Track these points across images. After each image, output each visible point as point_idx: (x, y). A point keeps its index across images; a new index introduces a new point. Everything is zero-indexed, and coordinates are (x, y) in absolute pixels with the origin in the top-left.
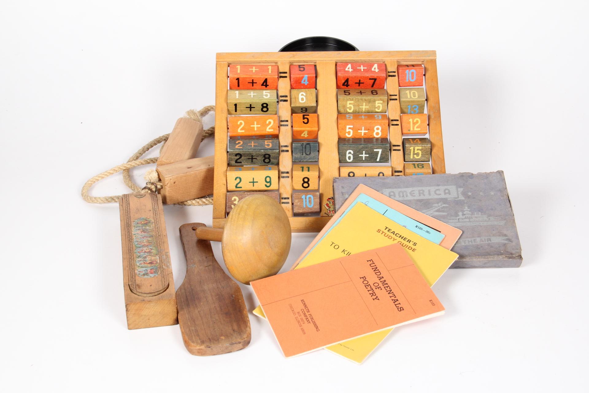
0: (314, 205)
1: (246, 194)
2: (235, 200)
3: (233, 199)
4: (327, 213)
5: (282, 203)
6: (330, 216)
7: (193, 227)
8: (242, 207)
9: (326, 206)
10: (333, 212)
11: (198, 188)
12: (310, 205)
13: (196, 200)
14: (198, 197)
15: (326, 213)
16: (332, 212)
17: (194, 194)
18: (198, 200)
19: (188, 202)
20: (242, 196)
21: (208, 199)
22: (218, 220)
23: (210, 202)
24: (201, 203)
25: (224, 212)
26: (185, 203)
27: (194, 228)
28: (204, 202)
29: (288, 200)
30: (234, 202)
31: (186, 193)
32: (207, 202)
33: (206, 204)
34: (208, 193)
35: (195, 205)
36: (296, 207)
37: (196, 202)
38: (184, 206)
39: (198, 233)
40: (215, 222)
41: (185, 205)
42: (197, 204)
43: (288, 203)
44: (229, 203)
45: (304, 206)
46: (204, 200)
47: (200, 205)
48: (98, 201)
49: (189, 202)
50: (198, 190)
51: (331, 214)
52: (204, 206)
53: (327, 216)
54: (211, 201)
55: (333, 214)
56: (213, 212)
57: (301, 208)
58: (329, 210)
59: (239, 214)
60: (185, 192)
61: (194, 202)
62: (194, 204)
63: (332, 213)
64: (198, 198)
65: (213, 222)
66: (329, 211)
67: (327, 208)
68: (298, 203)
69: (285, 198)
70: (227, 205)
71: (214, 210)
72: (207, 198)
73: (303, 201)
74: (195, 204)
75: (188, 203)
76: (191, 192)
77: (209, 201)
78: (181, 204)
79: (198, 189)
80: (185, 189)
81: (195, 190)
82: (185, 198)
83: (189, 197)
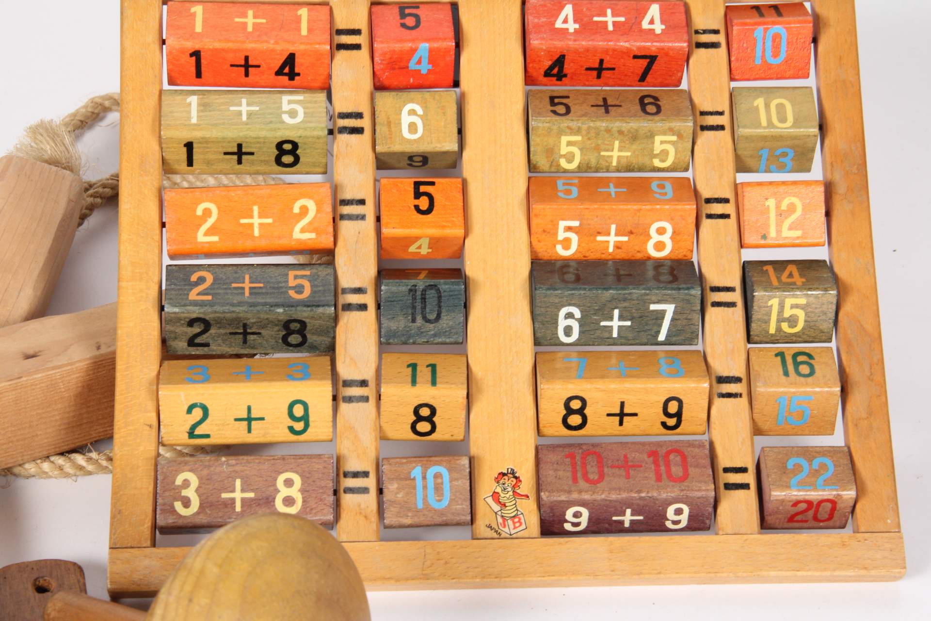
0: (451, 500)
1: (222, 464)
2: (186, 484)
3: (179, 481)
4: (494, 526)
5: (345, 492)
6: (503, 535)
7: (36, 580)
8: (202, 572)
9: (490, 500)
10: (514, 523)
11: (58, 423)
12: (440, 501)
13: (52, 458)
14: (58, 450)
15: (490, 527)
16: (510, 522)
17: (46, 441)
18: (60, 461)
19: (27, 466)
20: (212, 469)
21: (94, 455)
22: (126, 554)
23: (100, 465)
24: (68, 468)
25: (150, 524)
26: (17, 470)
27: (41, 582)
28: (81, 468)
29: (365, 479)
30: (184, 493)
31: (18, 440)
32: (90, 468)
33: (90, 473)
34: (94, 435)
35: (50, 477)
36: (392, 509)
37: (52, 465)
38: (13, 478)
39: (53, 615)
40: (118, 562)
41: (15, 475)
42: (56, 473)
43: (365, 490)
44: (167, 494)
45: (420, 505)
46: (79, 459)
47: (67, 475)
49: (30, 468)
50: (62, 427)
51: (506, 530)
52: (80, 479)
53: (495, 535)
54: (104, 463)
55: (515, 528)
56: (112, 525)
57: (410, 510)
58: (502, 517)
59: (190, 600)
60: (15, 439)
61: (46, 466)
62: (46, 473)
63: (512, 526)
64: (62, 454)
65: (112, 561)
66: (500, 520)
67: (496, 508)
68: (397, 493)
69: (356, 475)
70: (160, 501)
71: (113, 517)
72: (90, 451)
73: (414, 488)
74: (50, 473)
75: (25, 469)
76: (37, 435)
77: (96, 462)
78: (3, 473)
79: (60, 425)
80: (13, 429)
81: (49, 431)
82: (13, 455)
83: (29, 453)
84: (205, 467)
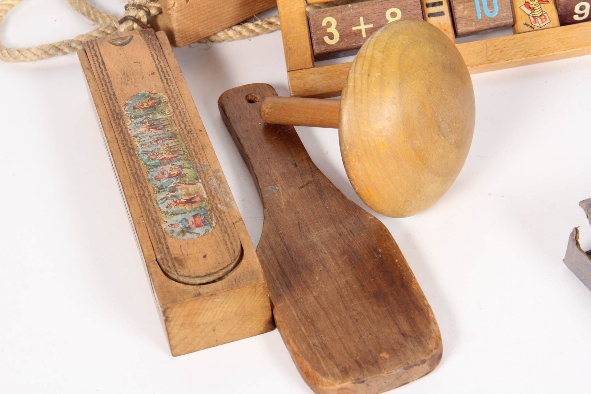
0: (499, 11)
1: (350, 9)
2: (329, 24)
3: (324, 23)
4: (529, 23)
5: (429, 16)
6: (536, 28)
7: (247, 96)
9: (524, 8)
10: (542, 20)
11: (235, 3)
12: (492, 12)
13: (234, 28)
14: (237, 22)
15: (526, 24)
16: (539, 19)
17: (229, 16)
18: (238, 28)
19: (219, 34)
20: (344, 13)
21: (259, 22)
22: (299, 74)
23: (264, 28)
24: (245, 33)
25: (310, 53)
26: (213, 38)
27: (250, 98)
28: (253, 31)
29: (441, 6)
30: (329, 30)
31: (213, 17)
32: (258, 30)
33: (258, 34)
34: (257, 10)
35: (234, 40)
36: (462, 22)
37: (234, 32)
38: (212, 43)
39: (267, 111)
40: (295, 79)
41: (212, 41)
42: (238, 36)
43: (442, 13)
44: (318, 32)
45: (480, 17)
46: (250, 26)
47: (244, 37)
48: (26, 57)
49: (221, 35)
50: (238, 6)
51: (537, 24)
52: (252, 39)
53: (530, 29)
54: (266, 26)
55: (543, 22)
56: (286, 57)
57: (473, 21)
58: (533, 17)
60: (211, 17)
61: (230, 33)
62: (231, 37)
63: (540, 22)
64: (239, 24)
65: (291, 79)
66: (532, 19)
67: (528, 11)
68: (464, 11)
69: (434, 5)
70: (314, 37)
71: (286, 52)
72: (256, 20)
73: (474, 6)
74: (234, 37)
75: (218, 37)
76: (224, 13)
77: (261, 26)
78: (205, 41)
79: (236, 5)
80: (209, 10)
81: (230, 9)
82: (211, 27)
83: (220, 25)
84: (339, 12)
